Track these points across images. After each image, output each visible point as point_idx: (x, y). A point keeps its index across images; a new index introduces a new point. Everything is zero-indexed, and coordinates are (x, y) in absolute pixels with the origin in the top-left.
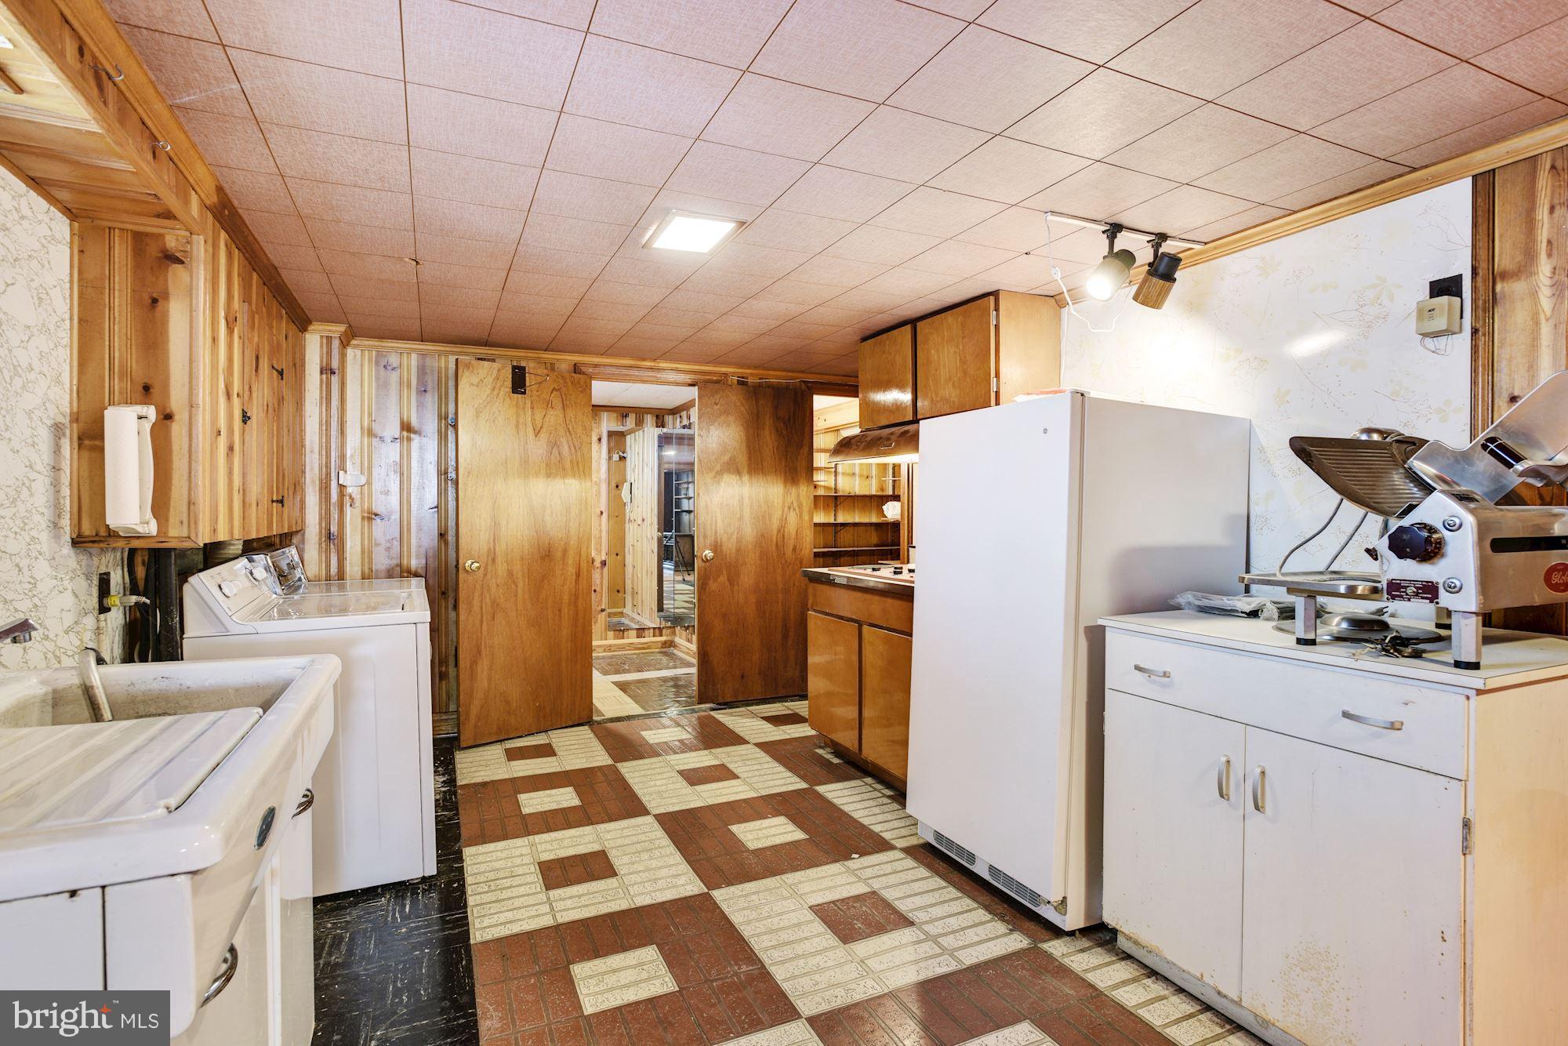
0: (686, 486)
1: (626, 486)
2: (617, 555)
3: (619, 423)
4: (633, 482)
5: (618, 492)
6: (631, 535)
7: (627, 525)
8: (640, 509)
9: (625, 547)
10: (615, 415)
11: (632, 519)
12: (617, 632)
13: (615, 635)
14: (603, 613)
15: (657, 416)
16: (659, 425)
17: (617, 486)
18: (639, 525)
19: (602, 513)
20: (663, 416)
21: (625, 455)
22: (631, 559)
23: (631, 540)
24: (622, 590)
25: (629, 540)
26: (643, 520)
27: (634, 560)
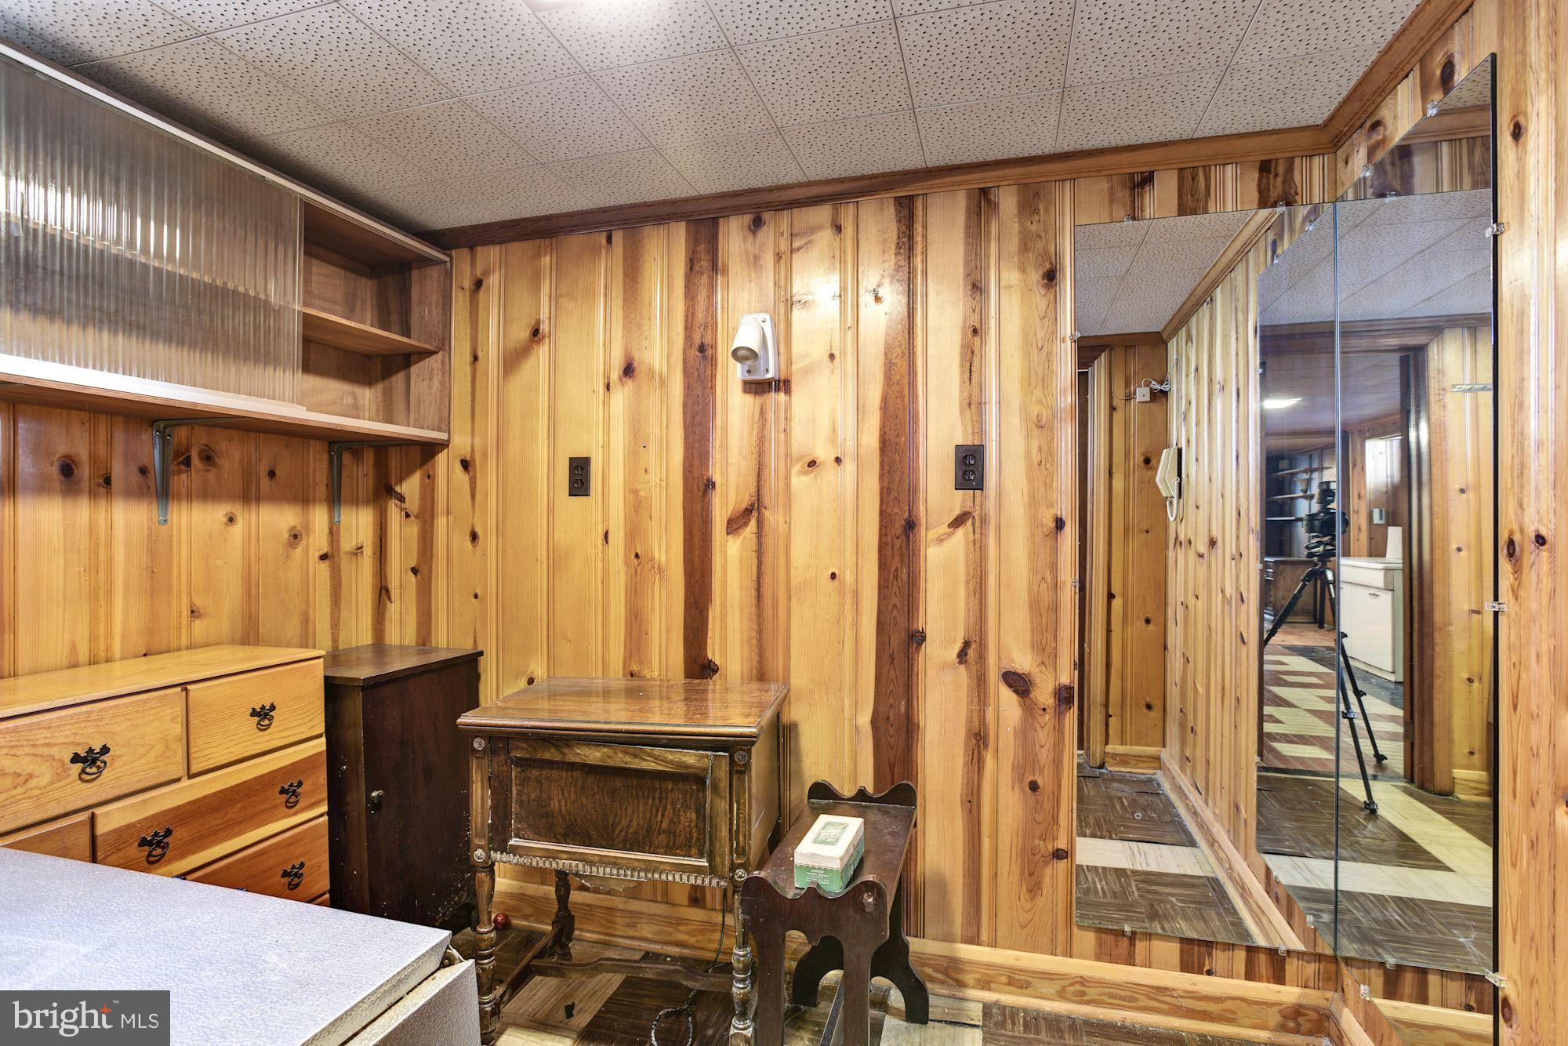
0: (1305, 476)
1: (1167, 457)
2: (1148, 621)
3: (1120, 212)
4: (1183, 445)
5: (1150, 473)
6: (1180, 578)
7: (1171, 553)
8: (1202, 514)
9: (1166, 604)
10: (1105, 185)
11: (1182, 537)
12: (1110, 938)
13: (1100, 944)
14: (1062, 865)
15: (1265, 167)
16: (1274, 194)
17: (1147, 461)
18: (1201, 556)
19: (1060, 524)
20: (1290, 163)
21: (1164, 387)
22: (1180, 638)
23: (1180, 589)
24: (1157, 703)
25: (1177, 591)
26: (1213, 543)
27: (1186, 642)
